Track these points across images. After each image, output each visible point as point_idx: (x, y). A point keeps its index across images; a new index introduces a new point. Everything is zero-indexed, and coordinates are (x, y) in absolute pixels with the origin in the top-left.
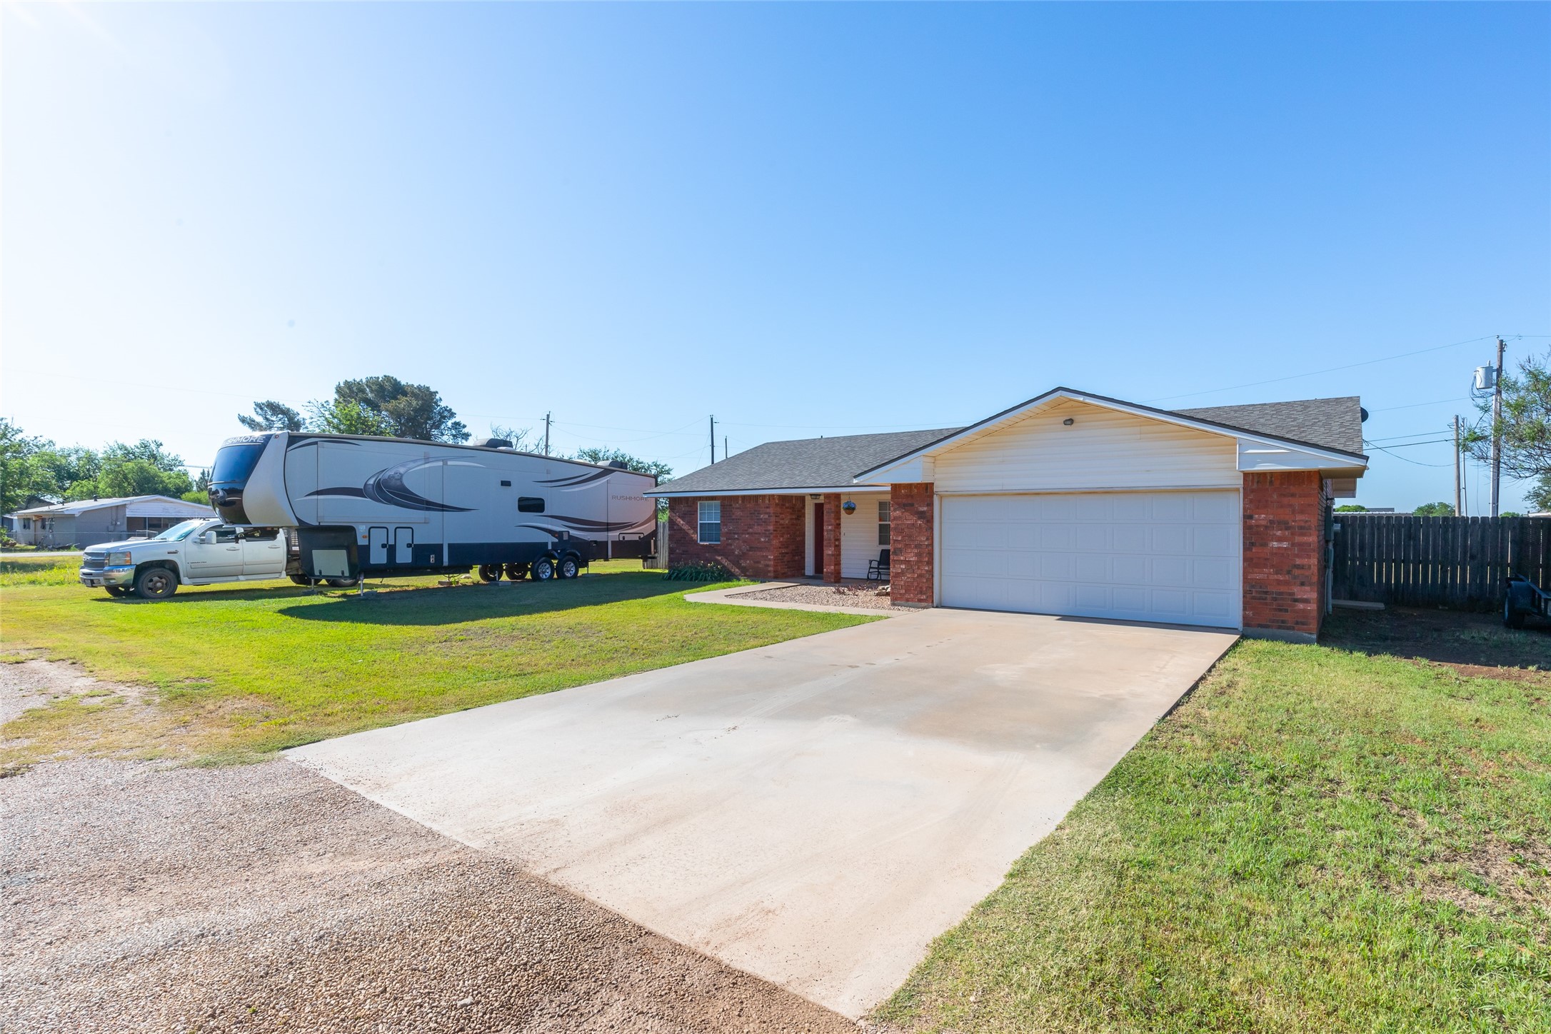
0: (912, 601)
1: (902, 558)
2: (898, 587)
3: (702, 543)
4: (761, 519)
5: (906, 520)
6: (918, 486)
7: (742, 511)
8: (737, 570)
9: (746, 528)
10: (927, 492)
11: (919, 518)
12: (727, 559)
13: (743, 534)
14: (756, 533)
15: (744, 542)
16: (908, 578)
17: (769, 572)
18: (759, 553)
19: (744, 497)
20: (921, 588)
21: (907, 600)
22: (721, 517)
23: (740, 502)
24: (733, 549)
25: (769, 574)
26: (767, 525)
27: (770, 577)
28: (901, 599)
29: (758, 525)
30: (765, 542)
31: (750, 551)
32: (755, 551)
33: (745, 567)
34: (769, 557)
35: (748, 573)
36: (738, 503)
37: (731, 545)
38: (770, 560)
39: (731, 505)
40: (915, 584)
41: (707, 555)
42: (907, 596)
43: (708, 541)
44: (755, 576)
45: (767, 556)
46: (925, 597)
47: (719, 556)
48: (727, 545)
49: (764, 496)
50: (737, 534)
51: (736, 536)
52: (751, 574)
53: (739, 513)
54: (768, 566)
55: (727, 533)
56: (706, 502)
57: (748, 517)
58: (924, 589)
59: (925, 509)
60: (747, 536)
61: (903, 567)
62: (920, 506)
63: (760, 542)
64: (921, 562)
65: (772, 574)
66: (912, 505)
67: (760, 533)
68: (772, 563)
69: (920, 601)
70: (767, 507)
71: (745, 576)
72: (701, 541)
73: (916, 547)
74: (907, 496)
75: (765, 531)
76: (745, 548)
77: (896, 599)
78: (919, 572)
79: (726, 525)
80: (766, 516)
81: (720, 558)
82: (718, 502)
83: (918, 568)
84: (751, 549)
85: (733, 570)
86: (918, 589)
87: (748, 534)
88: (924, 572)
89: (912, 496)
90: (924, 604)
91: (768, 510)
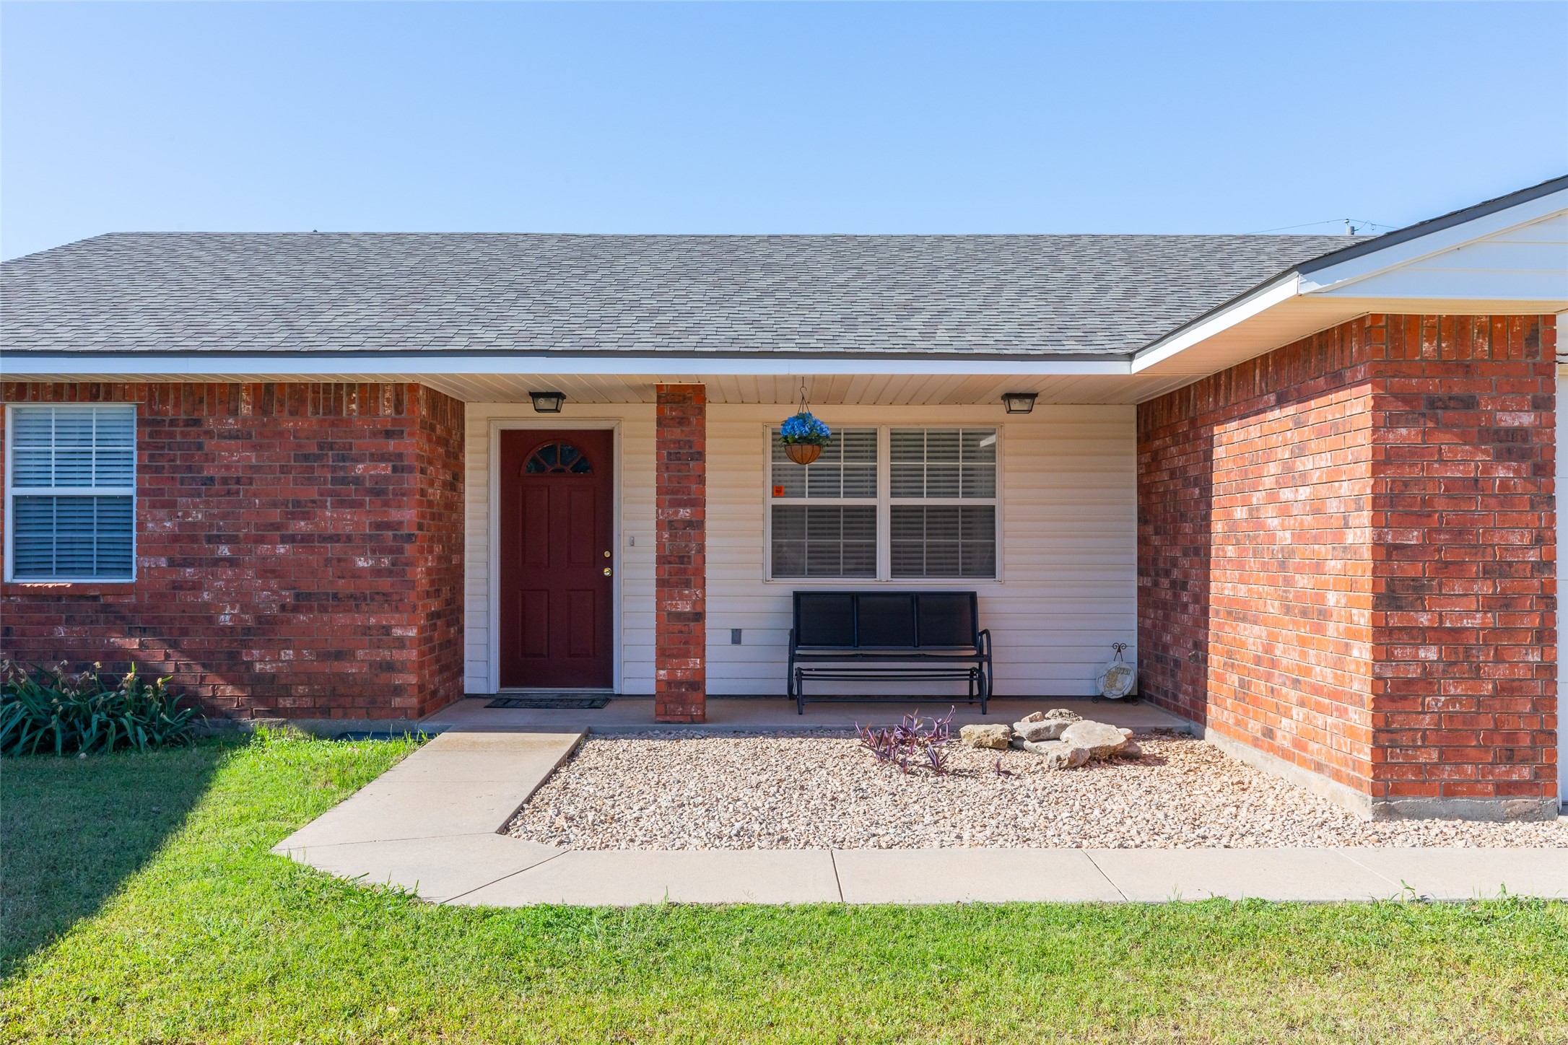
0: (1471, 792)
1: (1424, 620)
2: (1405, 739)
3: (30, 582)
4: (358, 481)
5: (1441, 461)
6: (1497, 327)
7: (254, 447)
8: (229, 690)
9: (276, 515)
10: (1533, 354)
11: (1503, 456)
12: (174, 645)
13: (260, 540)
14: (334, 538)
15: (267, 571)
16: (1454, 699)
17: (398, 691)
18: (342, 619)
19: (266, 392)
20: (1512, 737)
21: (1449, 791)
22: (141, 469)
23: (246, 409)
24: (207, 605)
25: (397, 702)
26: (386, 504)
27: (404, 711)
28: (1419, 788)
29: (341, 503)
30: (377, 572)
31: (296, 609)
32: (323, 609)
33: (274, 677)
34: (398, 632)
35: (286, 703)
36: (235, 412)
37: (196, 587)
38: (401, 643)
39: (197, 422)
40: (1486, 723)
41: (61, 632)
42: (1447, 774)
43: (61, 571)
44: (326, 712)
45: (387, 630)
46: (1526, 773)
47: (130, 634)
48: (177, 586)
49: (369, 391)
50: (231, 540)
51: (224, 551)
52: (307, 703)
53: (238, 457)
54: (390, 667)
55: (175, 538)
56: (54, 406)
57: (285, 470)
58: (1526, 741)
59: (1527, 419)
60: (281, 549)
61: (1430, 654)
62: (1504, 409)
63: (357, 574)
64: (1509, 631)
65: (414, 701)
66: (1469, 403)
67: (349, 538)
68: (413, 655)
69: (1506, 789)
70: (388, 434)
71: (274, 712)
72: (18, 571)
73: (1488, 573)
74: (1442, 366)
75: (379, 526)
76: (267, 597)
77: (1397, 791)
78: (1502, 672)
79: (171, 505)
80: (384, 469)
81: (133, 644)
82: (123, 411)
83: (1499, 659)
84: (303, 601)
85: (206, 692)
86: (1498, 742)
87: (284, 540)
88: (1520, 673)
89: (1468, 369)
90: (1520, 803)
91: (392, 445)
